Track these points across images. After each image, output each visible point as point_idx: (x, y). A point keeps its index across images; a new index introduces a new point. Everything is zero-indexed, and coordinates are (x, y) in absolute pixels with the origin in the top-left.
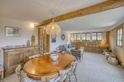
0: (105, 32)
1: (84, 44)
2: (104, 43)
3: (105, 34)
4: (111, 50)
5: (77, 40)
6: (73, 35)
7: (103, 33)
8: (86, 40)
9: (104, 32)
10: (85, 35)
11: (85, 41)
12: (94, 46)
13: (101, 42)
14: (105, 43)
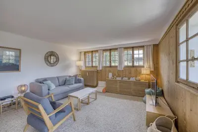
0: (150, 45)
1: (107, 76)
2: (148, 72)
3: (151, 50)
4: (162, 91)
5: (92, 67)
6: (85, 54)
7: (145, 50)
8: (111, 66)
9: (147, 46)
10: (108, 53)
11: (108, 69)
12: (125, 79)
13: (142, 69)
14: (151, 71)
